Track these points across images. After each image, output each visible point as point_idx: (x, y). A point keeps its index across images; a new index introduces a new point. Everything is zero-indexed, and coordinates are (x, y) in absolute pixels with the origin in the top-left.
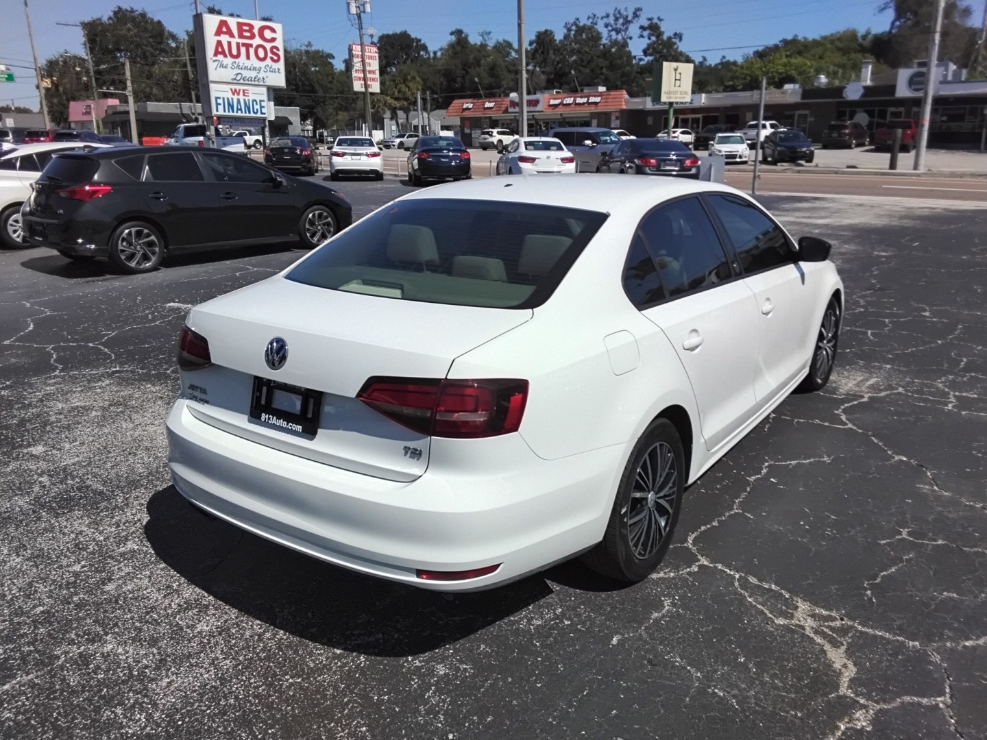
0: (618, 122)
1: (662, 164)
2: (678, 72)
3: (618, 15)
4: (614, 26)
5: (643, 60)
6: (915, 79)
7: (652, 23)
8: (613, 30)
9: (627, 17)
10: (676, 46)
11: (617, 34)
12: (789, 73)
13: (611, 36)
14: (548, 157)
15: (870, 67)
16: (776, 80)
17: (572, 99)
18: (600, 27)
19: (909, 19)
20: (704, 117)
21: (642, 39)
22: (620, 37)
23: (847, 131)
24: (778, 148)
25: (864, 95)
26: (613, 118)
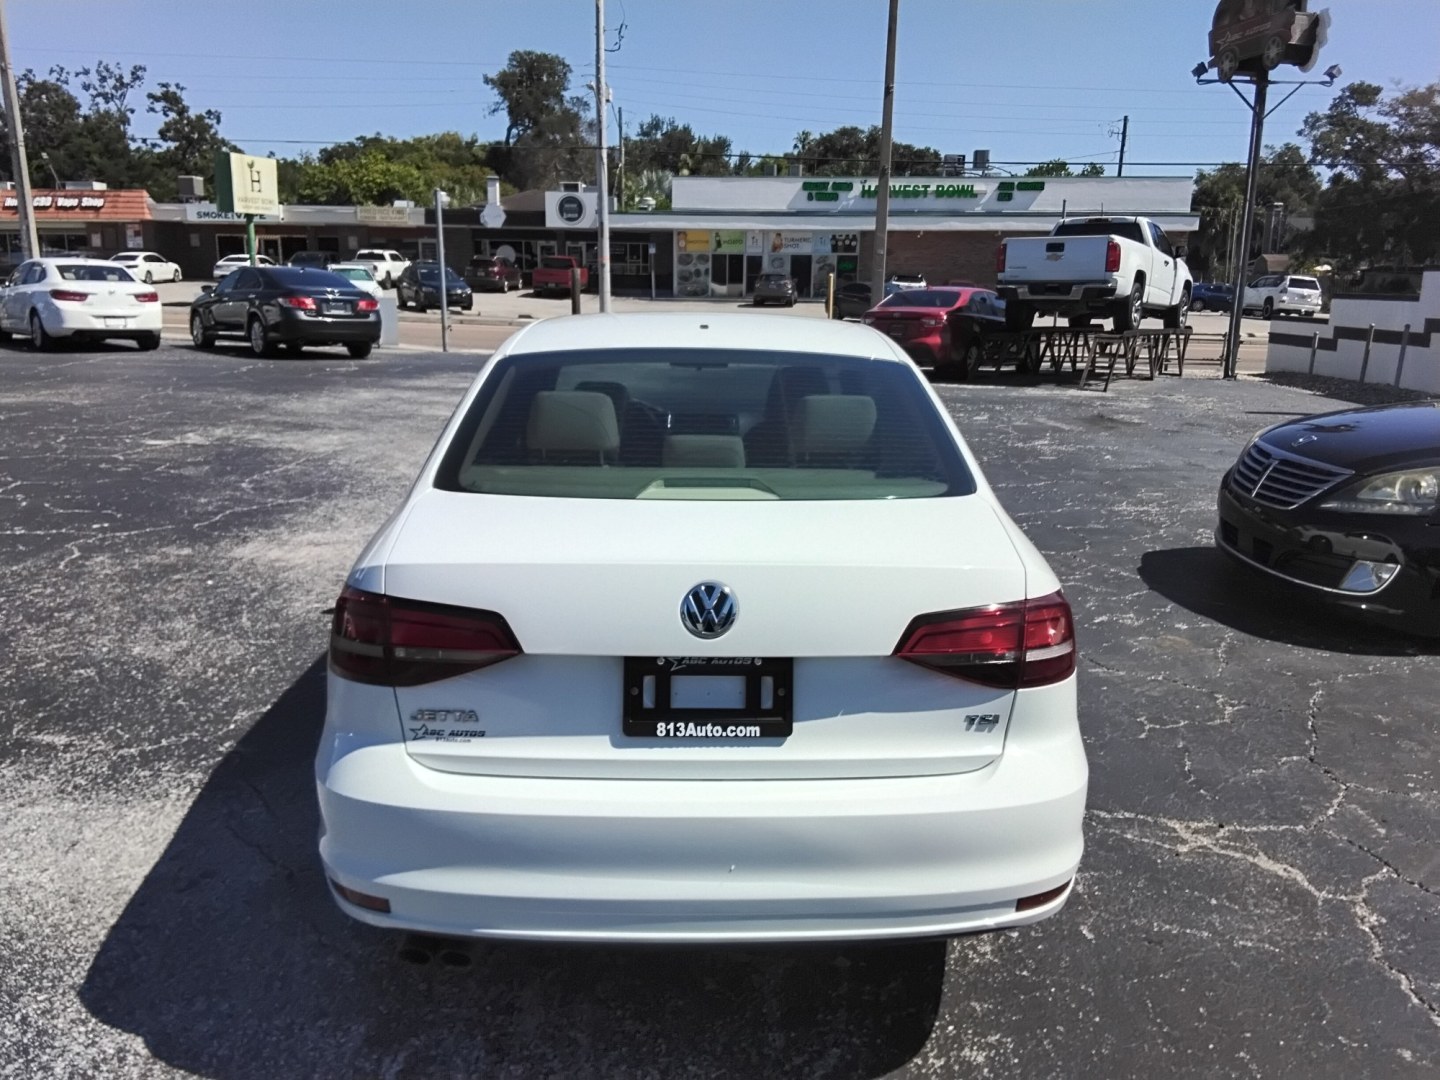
0: (140, 241)
1: (324, 306)
2: (254, 169)
3: (105, 74)
4: (100, 90)
5: (160, 146)
6: (567, 206)
7: (168, 92)
8: (99, 95)
9: (121, 77)
10: (213, 131)
11: (107, 102)
12: (391, 185)
13: (97, 104)
14: (111, 293)
15: (498, 185)
16: (375, 193)
17: (50, 199)
18: (74, 88)
19: (528, 127)
20: (283, 239)
21: (152, 113)
22: (112, 107)
23: (496, 269)
24: (424, 289)
25: (506, 222)
26: (130, 232)
